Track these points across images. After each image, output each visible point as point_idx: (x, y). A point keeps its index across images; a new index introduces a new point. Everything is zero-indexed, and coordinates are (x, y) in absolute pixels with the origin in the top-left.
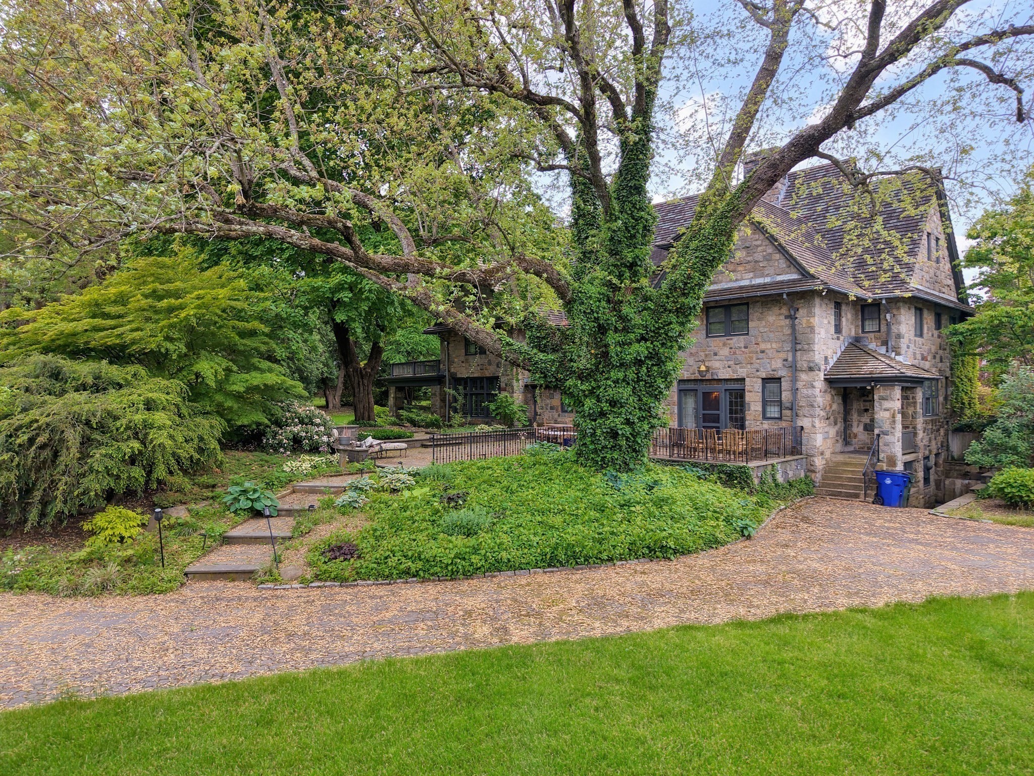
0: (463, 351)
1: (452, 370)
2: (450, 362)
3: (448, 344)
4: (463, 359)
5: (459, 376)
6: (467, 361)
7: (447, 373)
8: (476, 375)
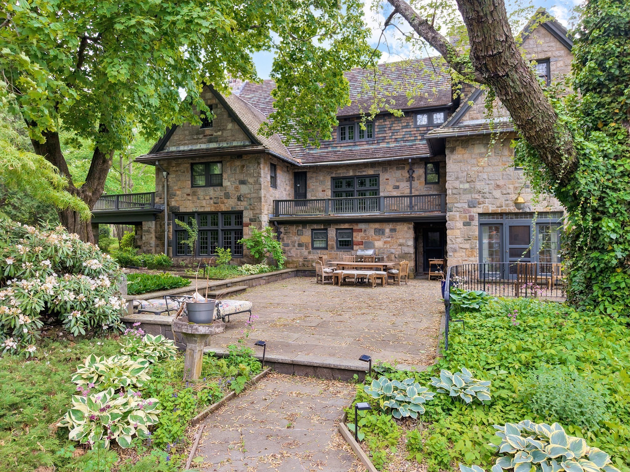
0: (190, 182)
1: (173, 204)
2: (171, 195)
3: (168, 174)
4: (189, 191)
5: (182, 210)
6: (194, 193)
7: (165, 207)
8: (208, 209)
